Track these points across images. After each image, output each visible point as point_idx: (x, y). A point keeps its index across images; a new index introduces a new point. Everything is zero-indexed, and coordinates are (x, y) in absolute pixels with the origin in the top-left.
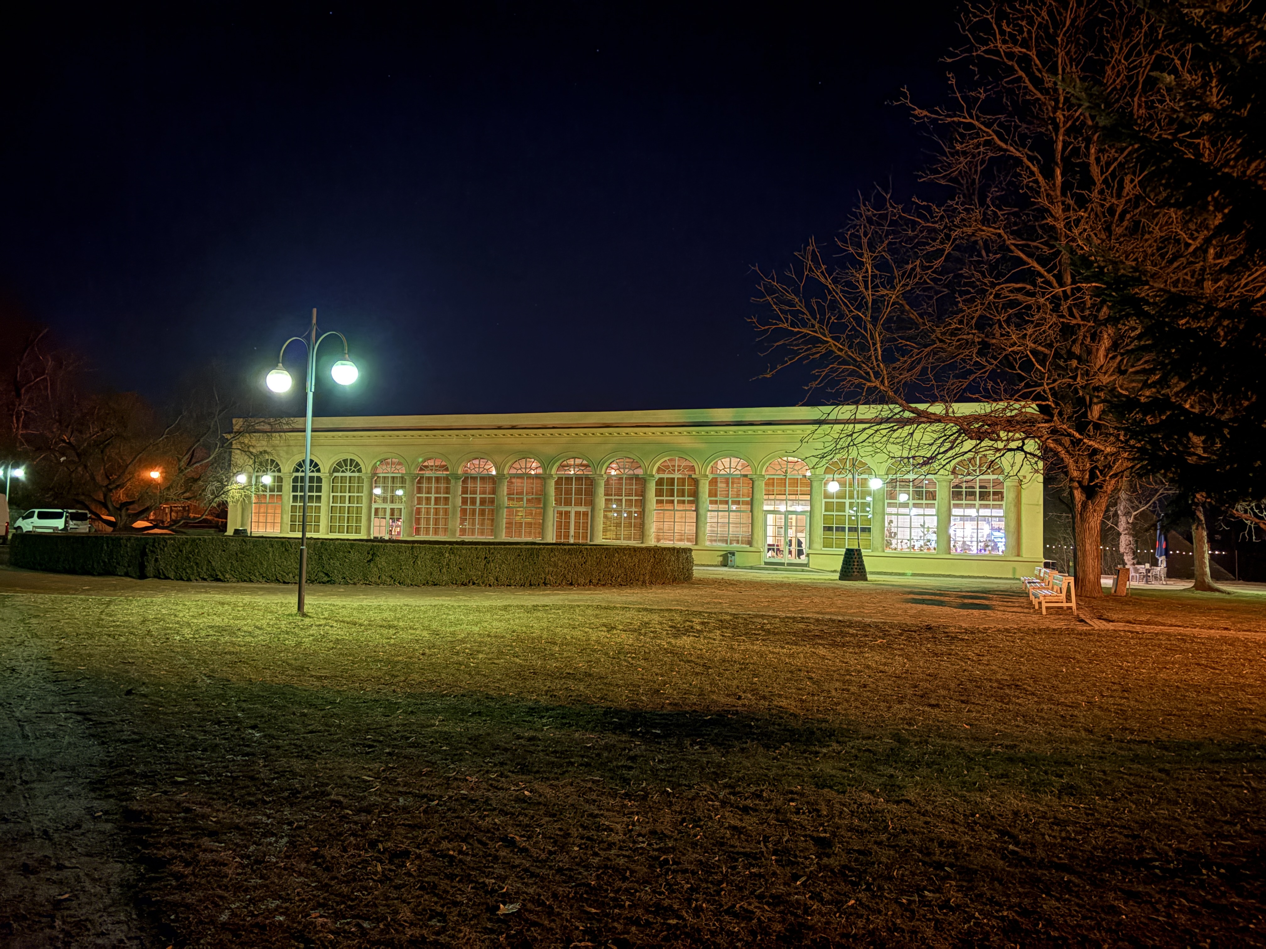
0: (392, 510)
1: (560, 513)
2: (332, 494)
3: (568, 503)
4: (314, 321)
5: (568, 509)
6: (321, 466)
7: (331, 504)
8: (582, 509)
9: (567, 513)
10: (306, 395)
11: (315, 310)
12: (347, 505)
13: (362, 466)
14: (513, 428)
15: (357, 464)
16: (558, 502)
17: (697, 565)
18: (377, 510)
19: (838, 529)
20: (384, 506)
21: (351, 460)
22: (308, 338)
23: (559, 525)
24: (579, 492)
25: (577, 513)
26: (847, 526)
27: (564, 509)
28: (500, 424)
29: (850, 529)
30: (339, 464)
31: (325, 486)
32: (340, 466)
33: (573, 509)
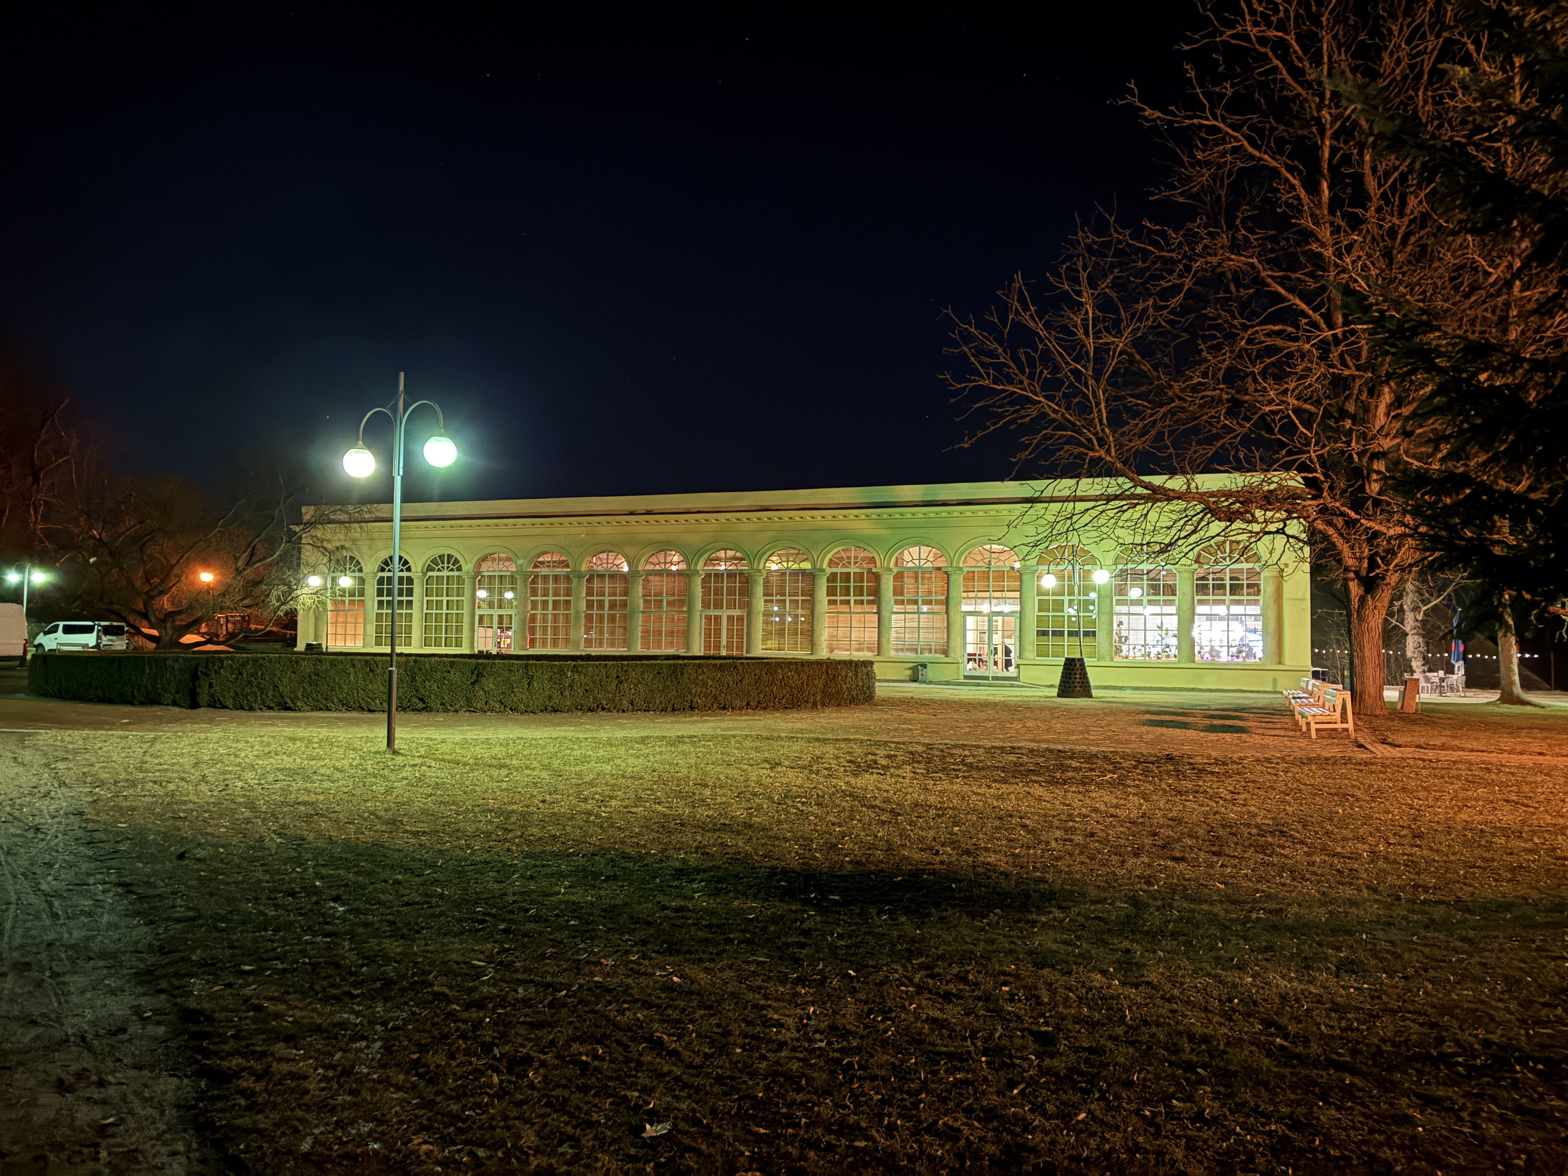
0: (501, 617)
1: (708, 618)
2: (426, 599)
3: (718, 605)
4: (402, 388)
5: (718, 613)
6: (411, 564)
7: (425, 611)
8: (736, 613)
9: (718, 618)
10: (392, 479)
11: (402, 374)
12: (444, 611)
13: (463, 563)
14: (648, 513)
15: (456, 561)
16: (706, 605)
17: (880, 681)
18: (481, 617)
19: (1055, 633)
20: (490, 612)
21: (449, 555)
22: (394, 409)
23: (708, 635)
24: (731, 592)
25: (730, 619)
26: (1066, 630)
27: (713, 613)
28: (631, 508)
29: (1071, 634)
30: (434, 561)
31: (417, 588)
32: (435, 563)
33: (725, 614)
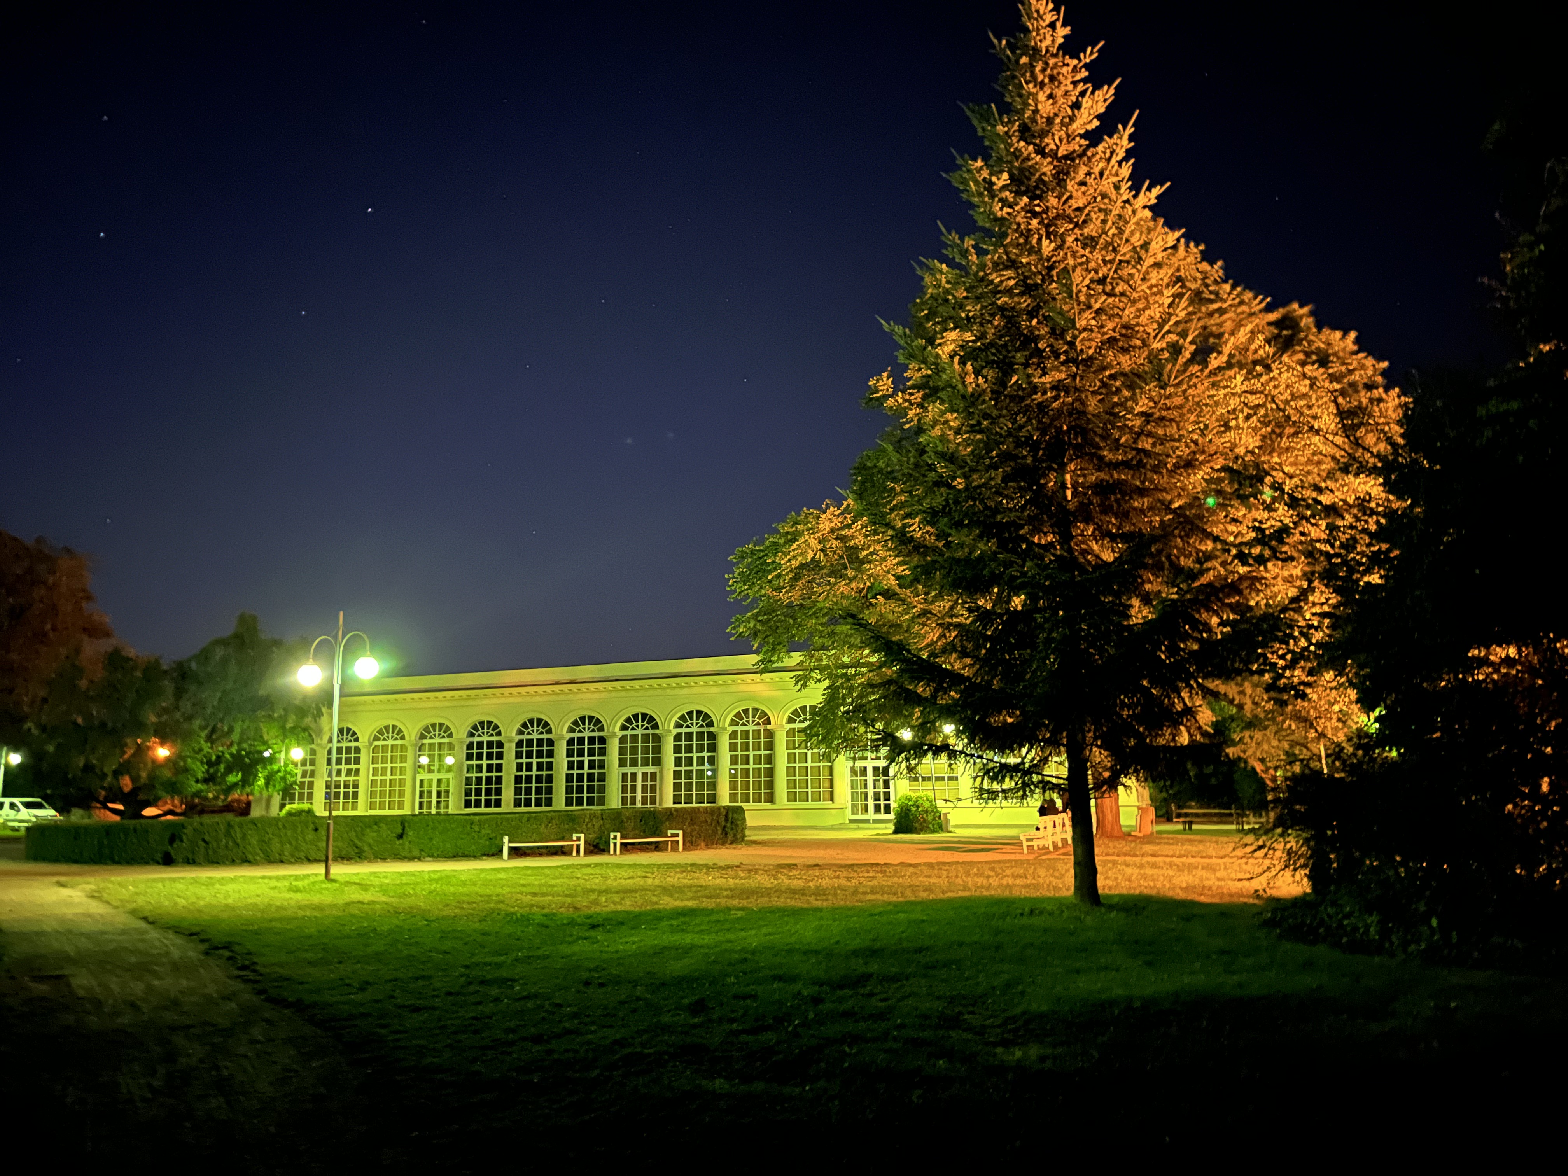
0: (439, 781)
1: (625, 776)
2: (372, 766)
3: (634, 763)
4: (341, 622)
5: (633, 770)
6: (359, 735)
7: (371, 777)
8: (650, 769)
10: (333, 685)
11: (341, 613)
12: (389, 777)
13: (405, 733)
15: (400, 731)
16: (622, 763)
18: (422, 781)
20: (430, 776)
22: (335, 637)
23: (624, 789)
24: (646, 750)
27: (629, 770)
28: (557, 678)
30: (380, 732)
31: (364, 757)
33: (639, 770)
